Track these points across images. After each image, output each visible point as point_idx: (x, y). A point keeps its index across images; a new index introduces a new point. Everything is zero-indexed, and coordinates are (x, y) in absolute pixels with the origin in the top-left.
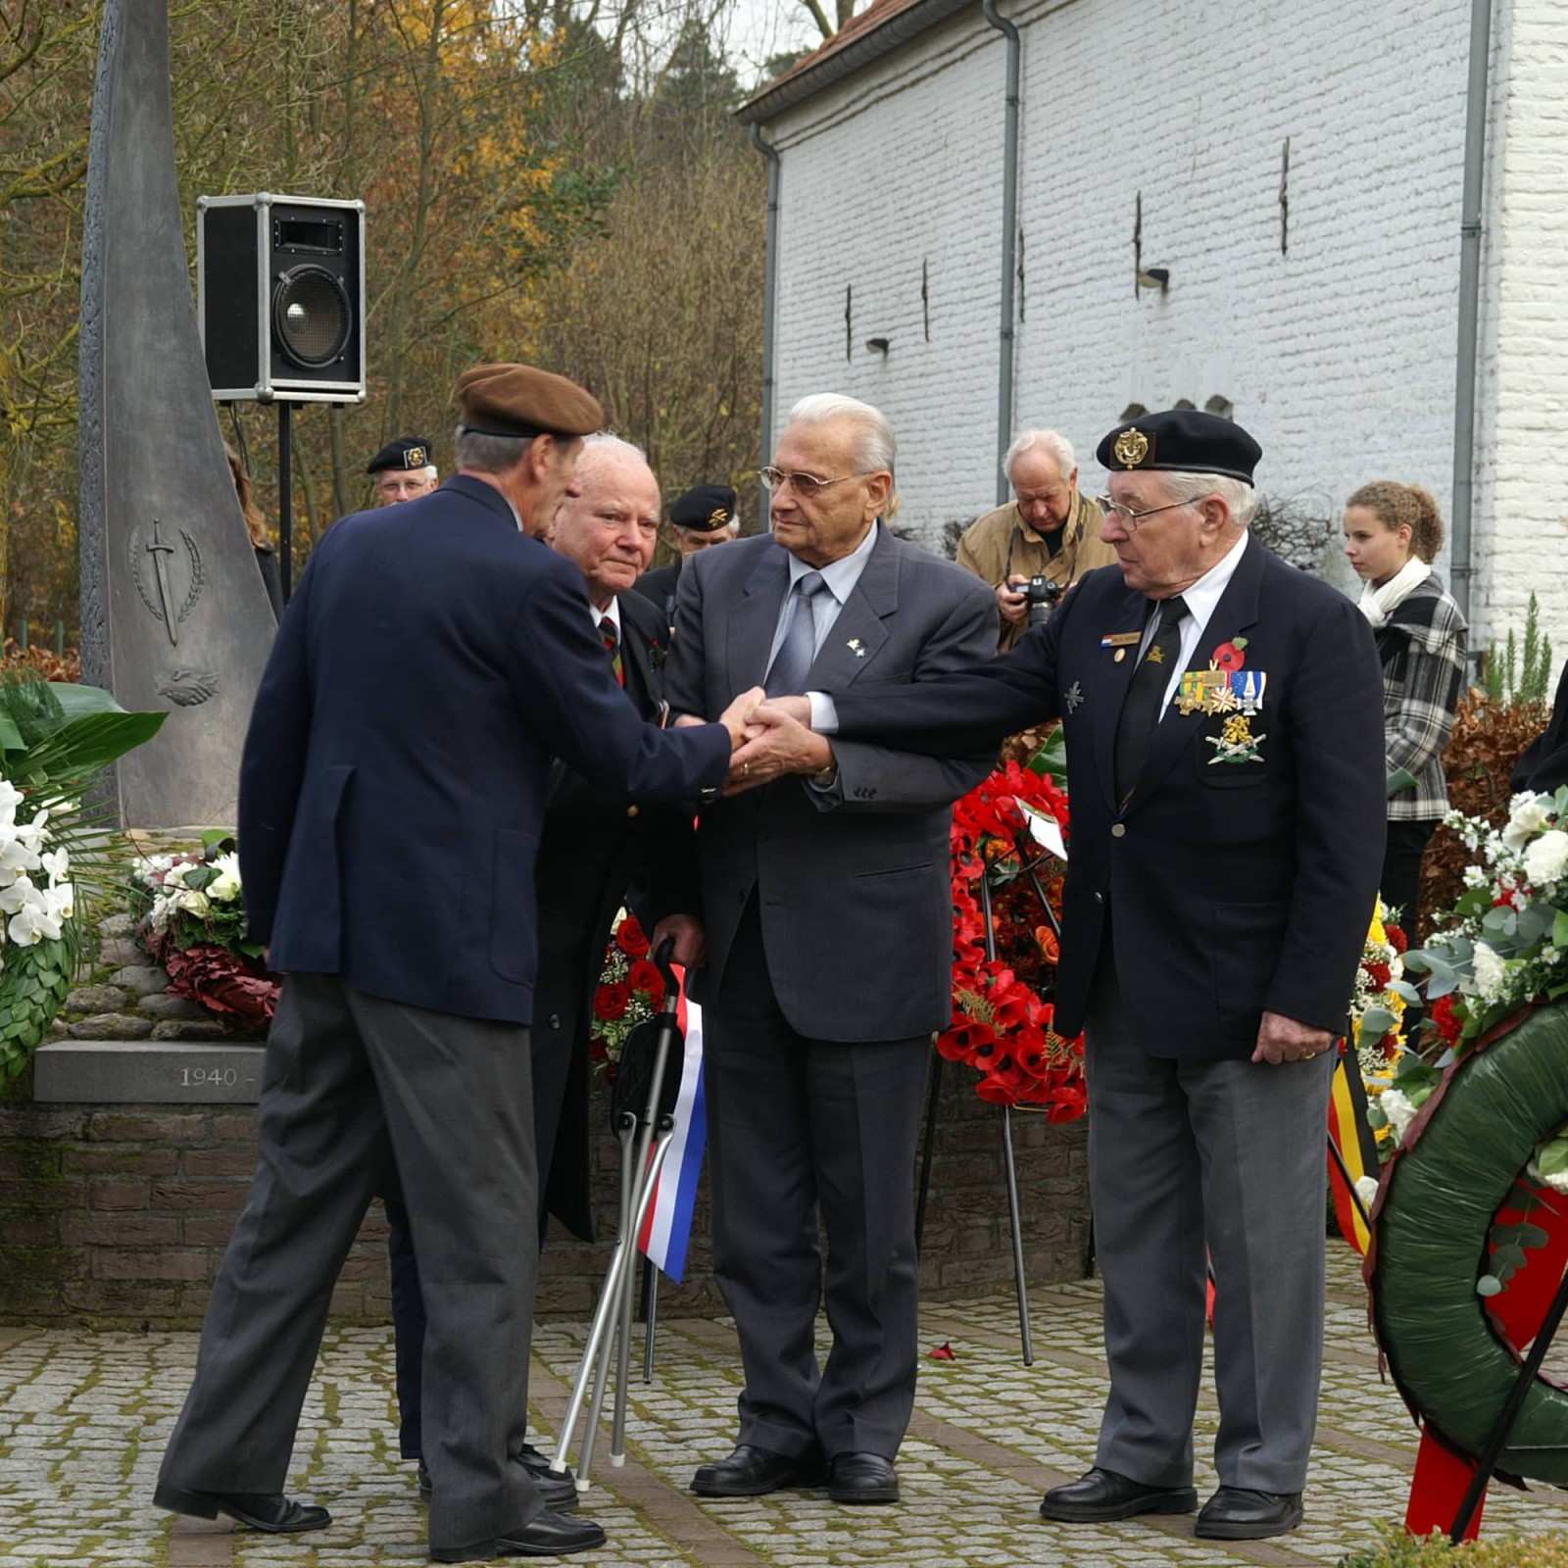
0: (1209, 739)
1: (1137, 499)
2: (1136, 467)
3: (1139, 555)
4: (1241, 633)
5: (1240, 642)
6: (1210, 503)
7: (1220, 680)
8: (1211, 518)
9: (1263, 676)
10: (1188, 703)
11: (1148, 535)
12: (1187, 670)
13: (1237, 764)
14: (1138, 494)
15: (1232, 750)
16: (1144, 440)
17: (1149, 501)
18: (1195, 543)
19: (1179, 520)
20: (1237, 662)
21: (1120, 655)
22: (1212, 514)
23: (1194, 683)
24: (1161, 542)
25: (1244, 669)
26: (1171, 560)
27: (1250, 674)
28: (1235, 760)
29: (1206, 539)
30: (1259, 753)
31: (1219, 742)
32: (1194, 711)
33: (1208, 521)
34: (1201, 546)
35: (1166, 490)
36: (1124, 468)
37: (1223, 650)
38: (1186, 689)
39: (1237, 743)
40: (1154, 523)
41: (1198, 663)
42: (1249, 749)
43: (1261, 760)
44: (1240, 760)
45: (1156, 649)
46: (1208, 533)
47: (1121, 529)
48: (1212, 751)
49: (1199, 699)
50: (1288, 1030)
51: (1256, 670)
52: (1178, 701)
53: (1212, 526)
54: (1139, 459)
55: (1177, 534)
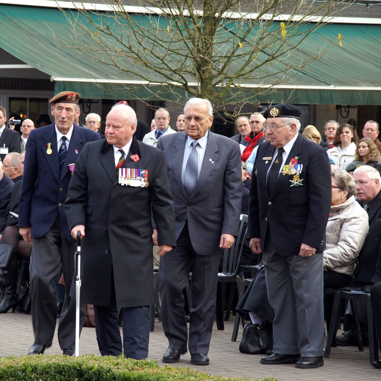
0: (290, 181)
1: (276, 124)
2: (276, 117)
3: (276, 137)
4: (297, 156)
5: (297, 158)
6: (293, 125)
7: (292, 167)
8: (293, 128)
9: (302, 165)
10: (284, 173)
11: (279, 132)
12: (285, 165)
13: (297, 186)
14: (277, 123)
15: (296, 183)
16: (278, 110)
17: (279, 124)
18: (289, 134)
19: (285, 129)
20: (296, 163)
21: (267, 162)
22: (293, 127)
23: (286, 168)
24: (281, 134)
25: (298, 164)
26: (283, 138)
27: (299, 165)
28: (296, 185)
29: (291, 133)
30: (302, 183)
31: (292, 181)
32: (286, 174)
33: (292, 129)
34: (290, 135)
35: (283, 122)
36: (273, 117)
37: (293, 160)
38: (284, 169)
39: (297, 181)
40: (280, 129)
41: (287, 163)
42: (300, 182)
43: (302, 185)
44: (298, 185)
45: (277, 160)
46: (292, 132)
47: (272, 131)
48: (291, 183)
49: (287, 171)
50: (305, 247)
51: (300, 164)
52: (282, 172)
53: (293, 130)
54: (277, 115)
55: (285, 132)
